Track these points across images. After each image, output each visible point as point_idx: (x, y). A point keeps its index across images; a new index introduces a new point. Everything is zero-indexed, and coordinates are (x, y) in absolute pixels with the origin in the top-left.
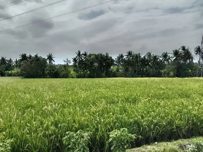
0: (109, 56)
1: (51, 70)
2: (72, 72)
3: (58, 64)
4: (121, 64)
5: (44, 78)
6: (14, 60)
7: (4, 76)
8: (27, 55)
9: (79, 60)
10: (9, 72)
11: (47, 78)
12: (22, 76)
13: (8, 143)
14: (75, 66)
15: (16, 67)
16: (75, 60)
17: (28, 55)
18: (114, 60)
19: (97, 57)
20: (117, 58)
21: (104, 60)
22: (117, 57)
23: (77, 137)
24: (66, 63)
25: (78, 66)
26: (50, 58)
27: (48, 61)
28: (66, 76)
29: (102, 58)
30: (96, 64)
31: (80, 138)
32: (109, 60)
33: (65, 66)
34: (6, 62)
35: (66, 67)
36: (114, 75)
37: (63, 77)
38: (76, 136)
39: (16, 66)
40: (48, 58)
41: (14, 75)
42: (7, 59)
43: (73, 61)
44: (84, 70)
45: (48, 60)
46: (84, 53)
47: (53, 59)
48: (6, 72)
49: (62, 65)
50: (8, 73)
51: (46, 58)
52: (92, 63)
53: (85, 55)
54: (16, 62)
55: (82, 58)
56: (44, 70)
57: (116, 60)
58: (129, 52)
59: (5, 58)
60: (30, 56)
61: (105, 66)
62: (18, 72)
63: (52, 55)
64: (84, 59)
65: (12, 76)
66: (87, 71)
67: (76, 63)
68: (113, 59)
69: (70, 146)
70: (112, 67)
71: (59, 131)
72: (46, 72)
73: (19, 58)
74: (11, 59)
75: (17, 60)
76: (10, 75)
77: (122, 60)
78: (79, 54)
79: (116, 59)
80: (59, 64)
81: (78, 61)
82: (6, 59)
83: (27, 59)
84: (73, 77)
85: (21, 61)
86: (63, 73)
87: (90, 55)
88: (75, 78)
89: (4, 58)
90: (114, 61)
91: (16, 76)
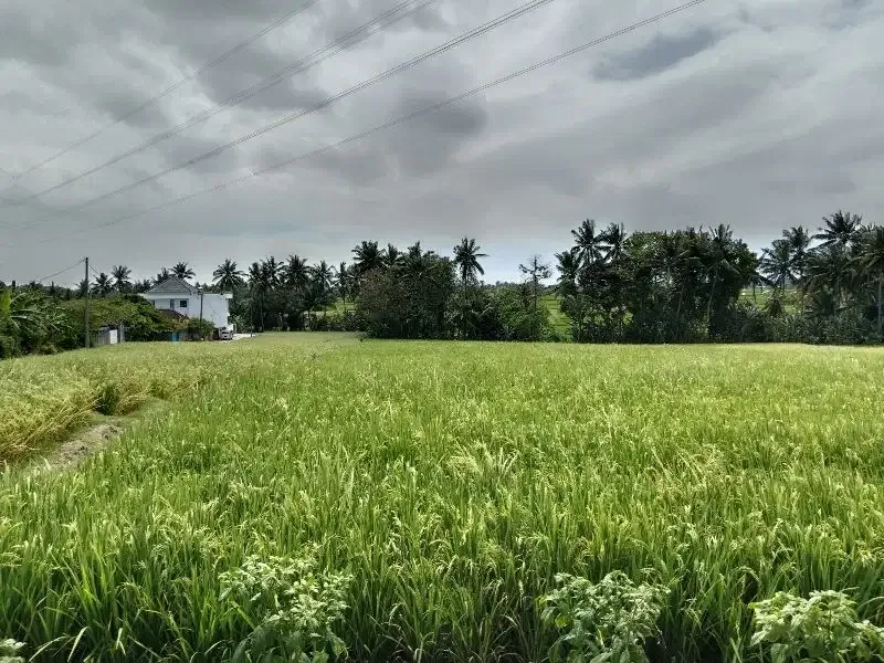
0: (734, 238)
1: (467, 308)
2: (555, 315)
3: (498, 283)
4: (792, 277)
5: (443, 338)
6: (334, 268)
7: (300, 330)
8: (379, 249)
9: (587, 263)
10: (318, 313)
11: (452, 338)
12: (362, 330)
13: (337, 587)
14: (566, 288)
15: (343, 297)
16: (567, 262)
17: (383, 248)
18: (758, 257)
19: (669, 245)
20: (772, 248)
21: (708, 260)
22: (773, 243)
23: (603, 600)
24: (528, 277)
25: (581, 289)
26: (467, 256)
27: (458, 271)
28: (529, 332)
29: (695, 251)
30: (664, 281)
31: (617, 608)
32: (730, 258)
33: (524, 290)
34: (306, 278)
35: (527, 292)
36: (758, 331)
37: (514, 338)
38: (597, 594)
39: (343, 292)
40: (458, 259)
41: (335, 328)
42: (312, 263)
43: (559, 268)
44: (608, 307)
45: (459, 265)
46: (609, 233)
47: (478, 260)
48: (306, 313)
49: (513, 285)
50: (314, 316)
51: (453, 257)
52: (645, 273)
53: (614, 237)
54: (343, 274)
55: (598, 256)
56: (442, 305)
57: (767, 257)
58: (839, 220)
59: (305, 260)
60: (393, 253)
61: (709, 286)
62: (347, 314)
63: (475, 246)
64: (607, 257)
65: (325, 330)
66: (621, 313)
67: (573, 277)
68: (753, 255)
69: (573, 636)
70: (744, 292)
71: (518, 564)
72: (451, 315)
73: (351, 261)
74: (323, 265)
75: (346, 267)
76: (320, 326)
77: (796, 258)
78: (587, 237)
79: (766, 251)
80: (502, 281)
81: (581, 265)
82: (306, 264)
83: (381, 266)
84: (556, 339)
85: (359, 270)
86: (517, 319)
87: (638, 240)
88: (565, 340)
89: (301, 259)
90: (758, 263)
91: (340, 330)
